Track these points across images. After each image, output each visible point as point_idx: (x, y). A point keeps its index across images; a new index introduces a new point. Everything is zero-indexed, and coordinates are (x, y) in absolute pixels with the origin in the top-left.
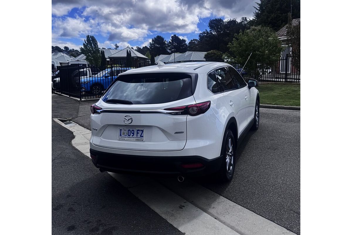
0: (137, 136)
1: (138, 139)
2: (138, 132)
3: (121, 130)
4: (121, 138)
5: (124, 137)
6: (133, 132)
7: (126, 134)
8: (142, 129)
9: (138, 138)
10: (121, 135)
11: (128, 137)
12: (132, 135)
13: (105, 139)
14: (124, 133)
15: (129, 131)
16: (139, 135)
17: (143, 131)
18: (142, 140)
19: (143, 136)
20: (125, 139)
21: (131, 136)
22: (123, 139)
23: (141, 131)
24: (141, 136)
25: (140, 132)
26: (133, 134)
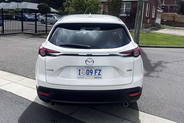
0: (95, 75)
1: (96, 77)
2: (96, 71)
3: (80, 70)
4: (80, 77)
5: (83, 76)
6: (91, 72)
7: (84, 73)
10: (80, 74)
11: (87, 76)
12: (90, 73)
13: (62, 78)
14: (82, 73)
15: (88, 71)
16: (97, 74)
17: (100, 70)
18: (100, 78)
19: (101, 75)
20: (84, 78)
21: (89, 75)
24: (99, 74)
25: (98, 72)
26: (92, 73)
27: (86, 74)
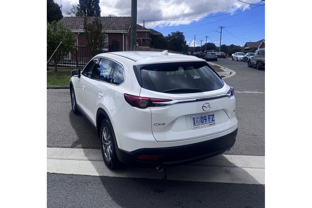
0: (209, 121)
2: (210, 117)
3: (194, 119)
4: (195, 127)
5: (198, 125)
6: (205, 119)
7: (199, 121)
8: (212, 114)
9: (210, 123)
10: (194, 124)
11: (202, 124)
14: (197, 121)
15: (202, 118)
16: (211, 120)
17: (213, 115)
18: (214, 124)
19: (214, 120)
20: (199, 127)
21: (204, 123)
22: (198, 127)
23: (212, 115)
24: (212, 121)
25: (211, 117)
26: (206, 120)
27: (201, 123)
